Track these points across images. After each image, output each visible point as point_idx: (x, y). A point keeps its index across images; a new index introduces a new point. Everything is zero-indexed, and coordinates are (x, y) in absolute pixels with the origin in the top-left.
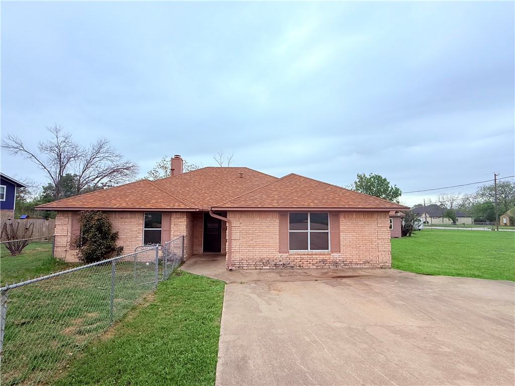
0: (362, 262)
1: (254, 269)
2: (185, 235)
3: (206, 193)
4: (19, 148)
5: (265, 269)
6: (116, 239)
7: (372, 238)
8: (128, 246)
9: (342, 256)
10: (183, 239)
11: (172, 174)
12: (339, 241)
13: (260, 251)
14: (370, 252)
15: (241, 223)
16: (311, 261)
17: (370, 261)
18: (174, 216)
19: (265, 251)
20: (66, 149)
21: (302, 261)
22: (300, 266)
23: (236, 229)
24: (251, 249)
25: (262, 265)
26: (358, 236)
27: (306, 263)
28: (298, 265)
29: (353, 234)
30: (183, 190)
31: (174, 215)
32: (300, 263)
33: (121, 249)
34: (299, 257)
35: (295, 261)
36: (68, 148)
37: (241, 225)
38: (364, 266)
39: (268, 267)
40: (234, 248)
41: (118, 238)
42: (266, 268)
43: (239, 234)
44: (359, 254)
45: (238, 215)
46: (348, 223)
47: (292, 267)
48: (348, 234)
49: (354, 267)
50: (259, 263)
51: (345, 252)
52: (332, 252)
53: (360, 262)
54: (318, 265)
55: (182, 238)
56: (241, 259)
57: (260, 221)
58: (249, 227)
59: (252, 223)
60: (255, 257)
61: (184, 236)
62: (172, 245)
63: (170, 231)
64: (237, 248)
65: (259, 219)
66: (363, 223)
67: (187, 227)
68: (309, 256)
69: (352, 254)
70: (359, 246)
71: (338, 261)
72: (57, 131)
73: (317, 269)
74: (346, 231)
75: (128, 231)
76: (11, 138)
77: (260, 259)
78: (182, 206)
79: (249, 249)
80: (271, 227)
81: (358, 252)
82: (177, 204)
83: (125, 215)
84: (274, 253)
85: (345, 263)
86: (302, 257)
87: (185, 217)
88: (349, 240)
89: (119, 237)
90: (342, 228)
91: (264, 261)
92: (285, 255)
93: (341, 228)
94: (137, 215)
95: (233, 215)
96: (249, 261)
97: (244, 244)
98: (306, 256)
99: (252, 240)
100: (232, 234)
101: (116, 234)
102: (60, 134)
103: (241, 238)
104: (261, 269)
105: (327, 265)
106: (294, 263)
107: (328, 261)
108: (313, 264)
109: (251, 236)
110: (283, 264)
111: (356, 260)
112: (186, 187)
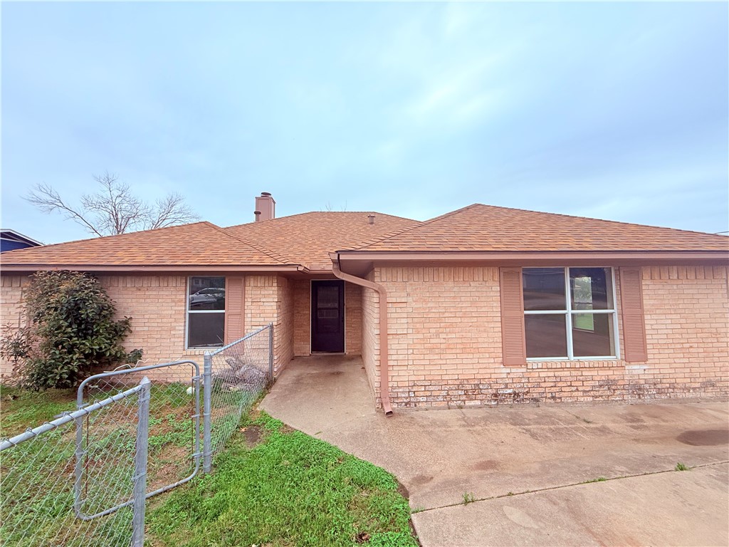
0: (698, 385)
1: (444, 408)
2: (275, 323)
3: (314, 243)
4: (56, 203)
5: (470, 407)
6: (127, 333)
7: (717, 325)
8: (151, 348)
9: (652, 372)
10: (272, 332)
11: (257, 219)
12: (644, 335)
13: (457, 361)
14: (716, 359)
15: (408, 295)
16: (580, 384)
17: (718, 381)
18: (252, 284)
19: (469, 361)
20: (123, 207)
21: (559, 384)
22: (553, 398)
23: (399, 310)
24: (436, 357)
25: (464, 398)
26: (684, 321)
27: (568, 389)
28: (550, 395)
29: (674, 316)
30: (273, 240)
31: (251, 282)
32: (554, 389)
33: (138, 355)
34: (552, 374)
35: (543, 385)
36: (126, 205)
37: (410, 299)
38: (703, 394)
39: (478, 403)
40: (394, 357)
41: (131, 332)
42: (472, 403)
43: (404, 321)
44: (690, 365)
45: (400, 275)
46: (660, 292)
47: (536, 400)
48: (663, 317)
49: (680, 396)
50: (455, 393)
51: (657, 361)
52: (627, 359)
53: (694, 385)
54: (597, 394)
55: (268, 330)
56: (411, 384)
57: (455, 289)
58: (430, 305)
59: (437, 294)
60: (447, 377)
61: (272, 327)
62: (248, 345)
63: (242, 315)
64: (401, 357)
65: (451, 284)
66: (695, 291)
67: (279, 307)
68: (574, 373)
69: (674, 365)
70: (688, 345)
71: (642, 382)
72: (109, 181)
73: (594, 403)
74: (658, 312)
75: (152, 316)
76: (43, 190)
77: (458, 382)
78: (268, 261)
79: (432, 357)
80: (482, 304)
81: (687, 360)
82: (256, 258)
83: (145, 282)
84: (491, 366)
85: (659, 386)
86: (557, 374)
87: (275, 284)
88: (666, 331)
89: (131, 329)
90: (647, 302)
91: (468, 387)
92: (518, 371)
93: (645, 302)
94: (172, 282)
95: (389, 275)
96: (432, 388)
97: (418, 346)
98: (567, 373)
99: (437, 335)
100: (389, 321)
101: (126, 323)
102: (114, 186)
103: (410, 331)
104: (460, 407)
105: (618, 392)
106: (541, 390)
107: (620, 382)
108: (584, 391)
109: (435, 325)
110: (515, 393)
111: (686, 381)
112: (278, 236)
